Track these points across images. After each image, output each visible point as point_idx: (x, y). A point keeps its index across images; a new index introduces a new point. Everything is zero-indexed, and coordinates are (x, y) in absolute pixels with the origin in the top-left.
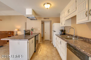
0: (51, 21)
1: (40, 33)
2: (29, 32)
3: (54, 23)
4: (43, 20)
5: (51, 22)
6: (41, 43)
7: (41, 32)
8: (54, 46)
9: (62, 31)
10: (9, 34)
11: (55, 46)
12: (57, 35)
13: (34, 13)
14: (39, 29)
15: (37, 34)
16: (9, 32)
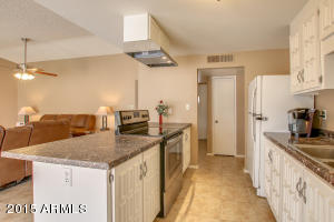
0: (242, 67)
1: (190, 125)
2: (140, 119)
3: (259, 77)
4: (205, 65)
5: (240, 72)
6: (197, 167)
7: (194, 121)
8: (255, 190)
9: (302, 115)
10: (81, 124)
11: (260, 193)
12: (272, 138)
13: (161, 32)
14: (188, 107)
15: (176, 130)
16: (79, 116)
